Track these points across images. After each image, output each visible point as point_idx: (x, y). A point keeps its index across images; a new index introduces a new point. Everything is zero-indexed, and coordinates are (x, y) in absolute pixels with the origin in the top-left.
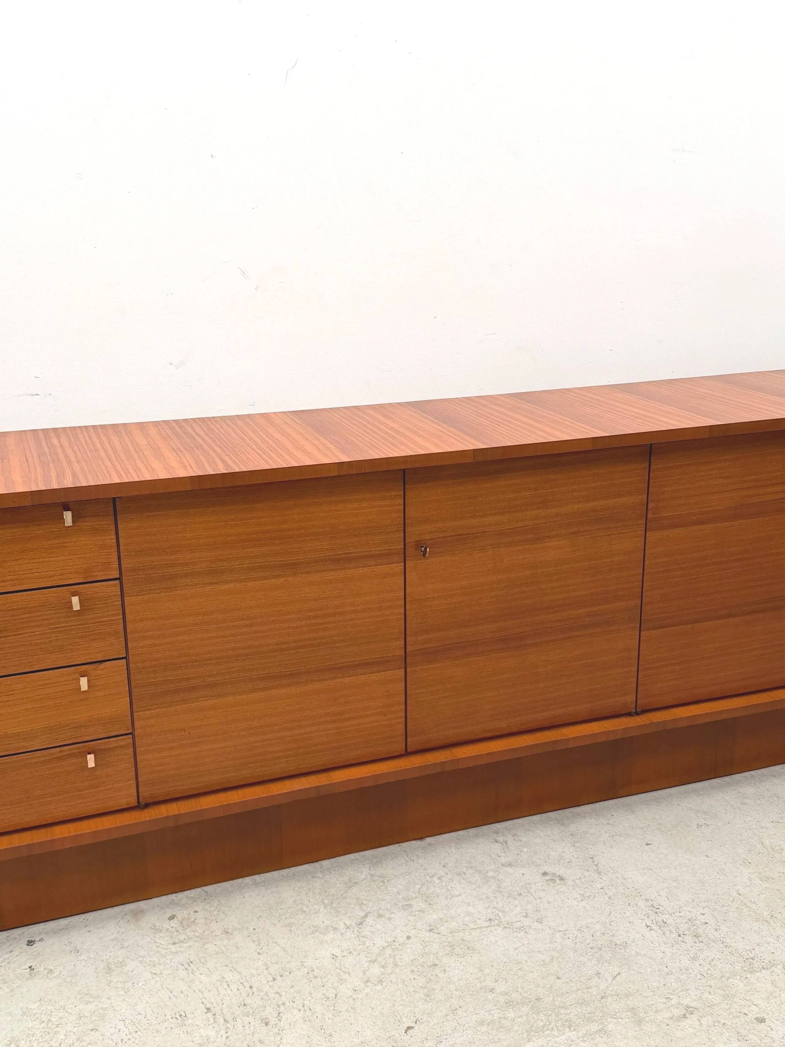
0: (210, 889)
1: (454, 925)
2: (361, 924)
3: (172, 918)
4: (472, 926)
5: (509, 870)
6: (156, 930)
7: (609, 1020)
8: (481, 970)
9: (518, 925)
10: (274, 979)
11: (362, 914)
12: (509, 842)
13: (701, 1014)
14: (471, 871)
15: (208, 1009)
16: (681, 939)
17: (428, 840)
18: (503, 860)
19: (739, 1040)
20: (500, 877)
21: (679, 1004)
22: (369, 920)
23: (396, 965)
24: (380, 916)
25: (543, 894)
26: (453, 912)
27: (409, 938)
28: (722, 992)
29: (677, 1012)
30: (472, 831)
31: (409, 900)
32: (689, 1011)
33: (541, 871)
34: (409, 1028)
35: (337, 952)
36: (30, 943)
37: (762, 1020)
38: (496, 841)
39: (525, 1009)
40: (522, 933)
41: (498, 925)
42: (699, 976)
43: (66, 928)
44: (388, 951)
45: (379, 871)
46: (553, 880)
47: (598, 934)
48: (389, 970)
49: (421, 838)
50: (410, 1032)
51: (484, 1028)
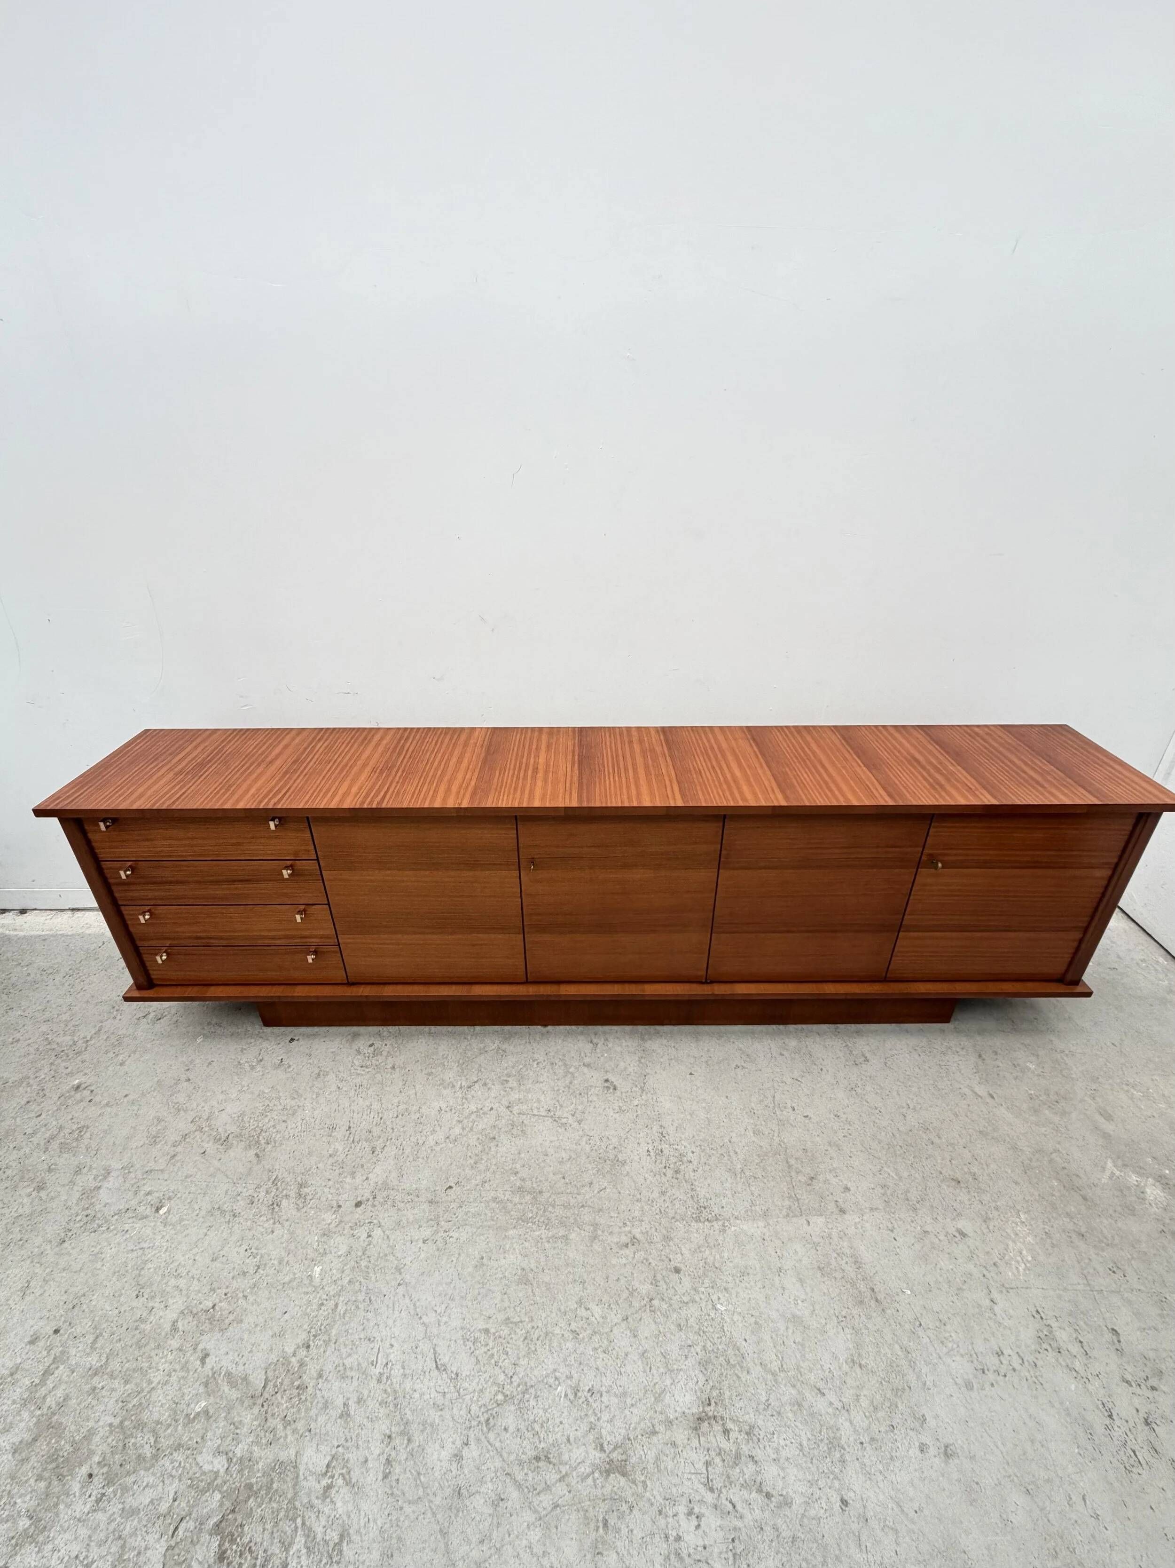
0: (403, 1028)
1: (524, 1108)
2: (470, 1087)
3: (371, 1046)
4: (535, 1112)
5: (586, 1070)
6: (359, 1052)
7: (576, 1229)
8: (519, 1153)
9: (564, 1121)
10: (397, 1116)
11: (475, 1079)
12: (599, 1046)
13: (639, 1248)
14: (560, 1063)
15: (350, 1127)
16: (664, 1170)
17: (550, 1028)
18: (587, 1060)
19: (652, 1284)
20: (576, 1075)
21: (630, 1232)
22: (477, 1086)
23: (471, 1129)
24: (485, 1084)
25: (595, 1098)
26: (530, 1096)
27: (492, 1109)
28: (665, 1232)
29: (624, 1239)
30: (581, 1028)
31: (509, 1076)
32: (634, 1240)
33: (605, 1078)
34: (450, 1187)
35: (444, 1106)
36: (292, 1040)
37: (677, 1271)
38: (591, 1042)
39: (528, 1198)
40: (563, 1129)
41: (551, 1117)
42: (658, 1212)
43: (315, 1035)
44: (473, 1116)
45: (505, 1046)
46: (608, 1088)
47: (611, 1147)
48: (465, 1132)
49: (545, 1025)
50: (449, 1190)
51: (494, 1205)
